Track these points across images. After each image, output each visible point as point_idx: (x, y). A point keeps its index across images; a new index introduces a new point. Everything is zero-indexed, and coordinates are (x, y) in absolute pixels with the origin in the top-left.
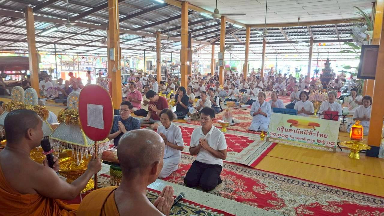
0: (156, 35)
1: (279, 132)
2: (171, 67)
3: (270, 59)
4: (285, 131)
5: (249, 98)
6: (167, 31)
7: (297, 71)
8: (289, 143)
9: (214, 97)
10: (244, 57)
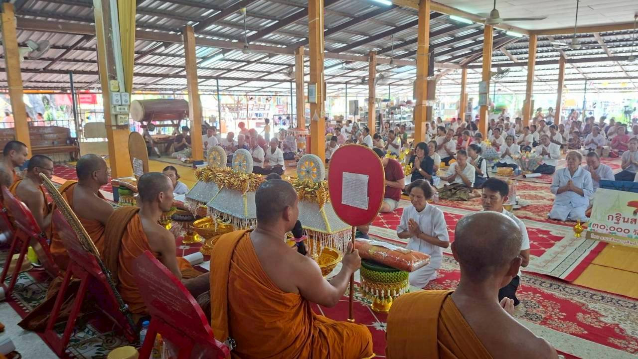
0: (369, 58)
1: (611, 223)
2: (387, 110)
3: (571, 90)
4: (624, 222)
5: (541, 161)
6: (390, 49)
7: (627, 113)
8: (632, 243)
9: (476, 160)
10: (525, 88)
